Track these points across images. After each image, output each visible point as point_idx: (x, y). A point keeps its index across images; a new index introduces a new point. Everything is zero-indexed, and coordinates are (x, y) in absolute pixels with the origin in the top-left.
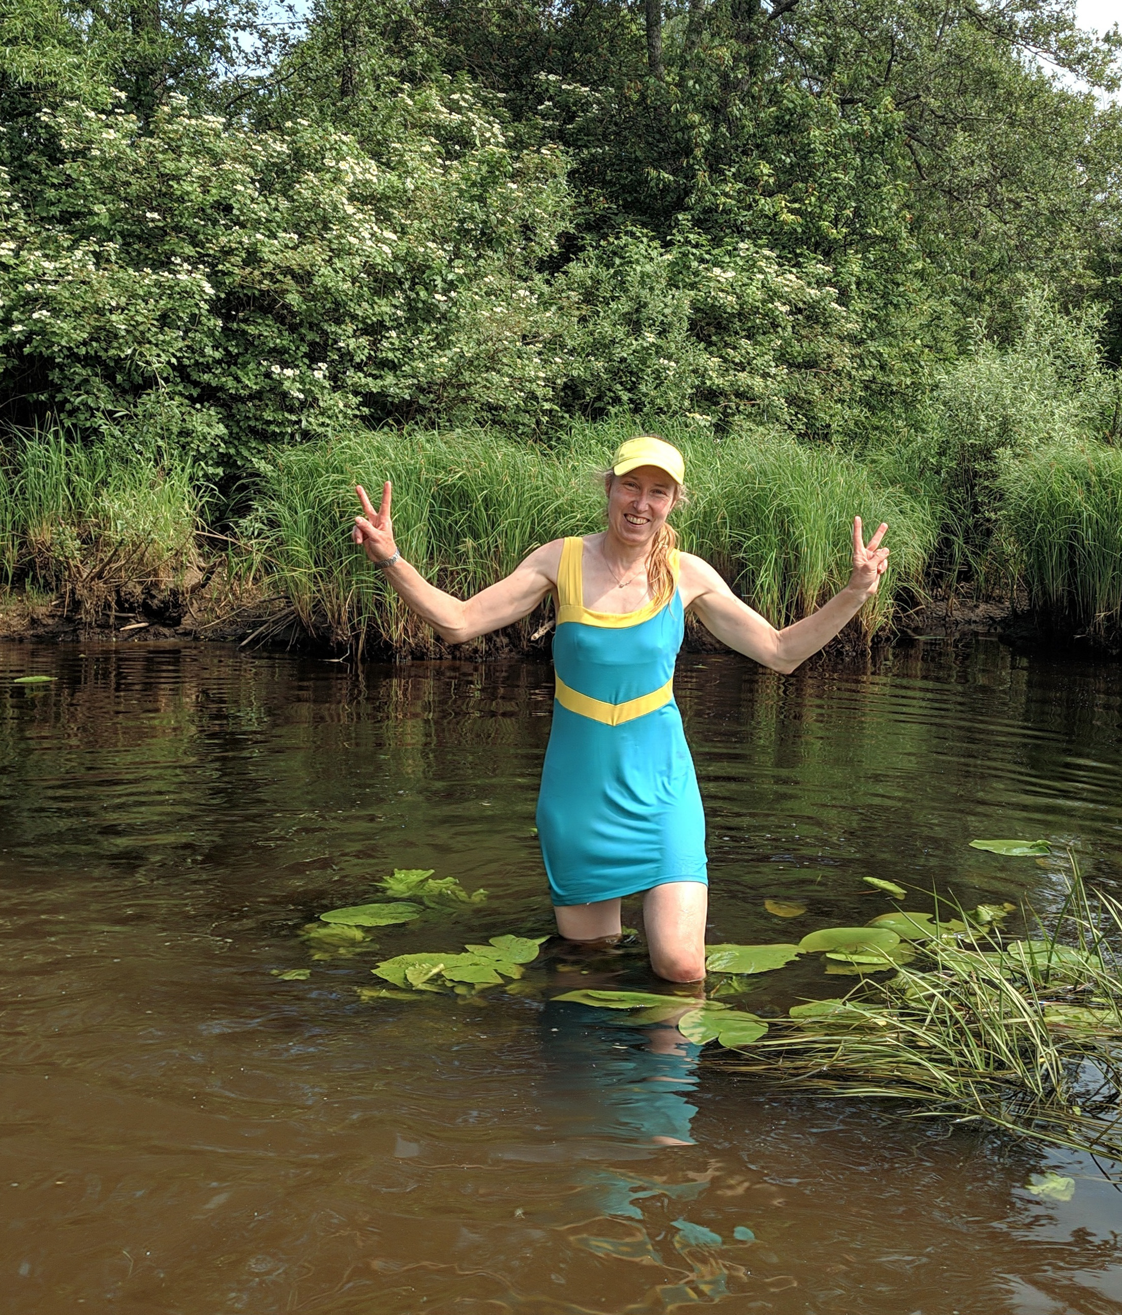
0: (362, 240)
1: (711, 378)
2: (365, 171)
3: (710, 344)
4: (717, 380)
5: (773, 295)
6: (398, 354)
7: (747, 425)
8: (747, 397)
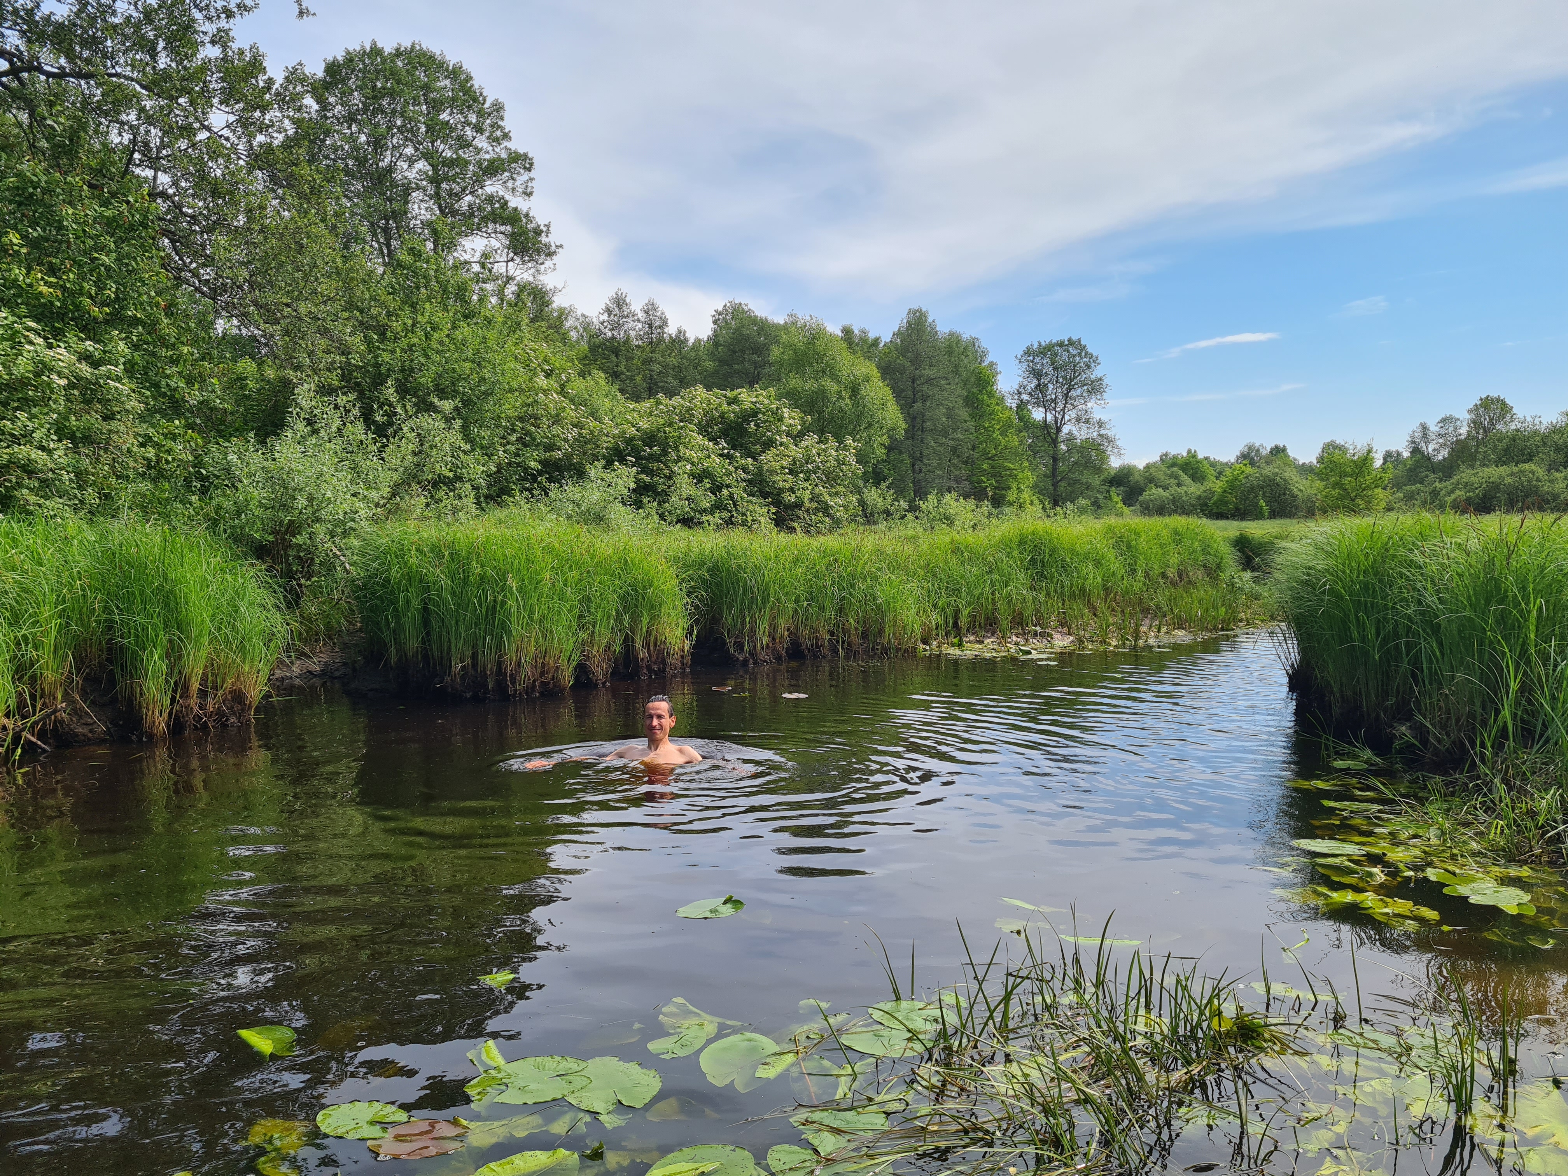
7: (32, 499)
8: (29, 469)
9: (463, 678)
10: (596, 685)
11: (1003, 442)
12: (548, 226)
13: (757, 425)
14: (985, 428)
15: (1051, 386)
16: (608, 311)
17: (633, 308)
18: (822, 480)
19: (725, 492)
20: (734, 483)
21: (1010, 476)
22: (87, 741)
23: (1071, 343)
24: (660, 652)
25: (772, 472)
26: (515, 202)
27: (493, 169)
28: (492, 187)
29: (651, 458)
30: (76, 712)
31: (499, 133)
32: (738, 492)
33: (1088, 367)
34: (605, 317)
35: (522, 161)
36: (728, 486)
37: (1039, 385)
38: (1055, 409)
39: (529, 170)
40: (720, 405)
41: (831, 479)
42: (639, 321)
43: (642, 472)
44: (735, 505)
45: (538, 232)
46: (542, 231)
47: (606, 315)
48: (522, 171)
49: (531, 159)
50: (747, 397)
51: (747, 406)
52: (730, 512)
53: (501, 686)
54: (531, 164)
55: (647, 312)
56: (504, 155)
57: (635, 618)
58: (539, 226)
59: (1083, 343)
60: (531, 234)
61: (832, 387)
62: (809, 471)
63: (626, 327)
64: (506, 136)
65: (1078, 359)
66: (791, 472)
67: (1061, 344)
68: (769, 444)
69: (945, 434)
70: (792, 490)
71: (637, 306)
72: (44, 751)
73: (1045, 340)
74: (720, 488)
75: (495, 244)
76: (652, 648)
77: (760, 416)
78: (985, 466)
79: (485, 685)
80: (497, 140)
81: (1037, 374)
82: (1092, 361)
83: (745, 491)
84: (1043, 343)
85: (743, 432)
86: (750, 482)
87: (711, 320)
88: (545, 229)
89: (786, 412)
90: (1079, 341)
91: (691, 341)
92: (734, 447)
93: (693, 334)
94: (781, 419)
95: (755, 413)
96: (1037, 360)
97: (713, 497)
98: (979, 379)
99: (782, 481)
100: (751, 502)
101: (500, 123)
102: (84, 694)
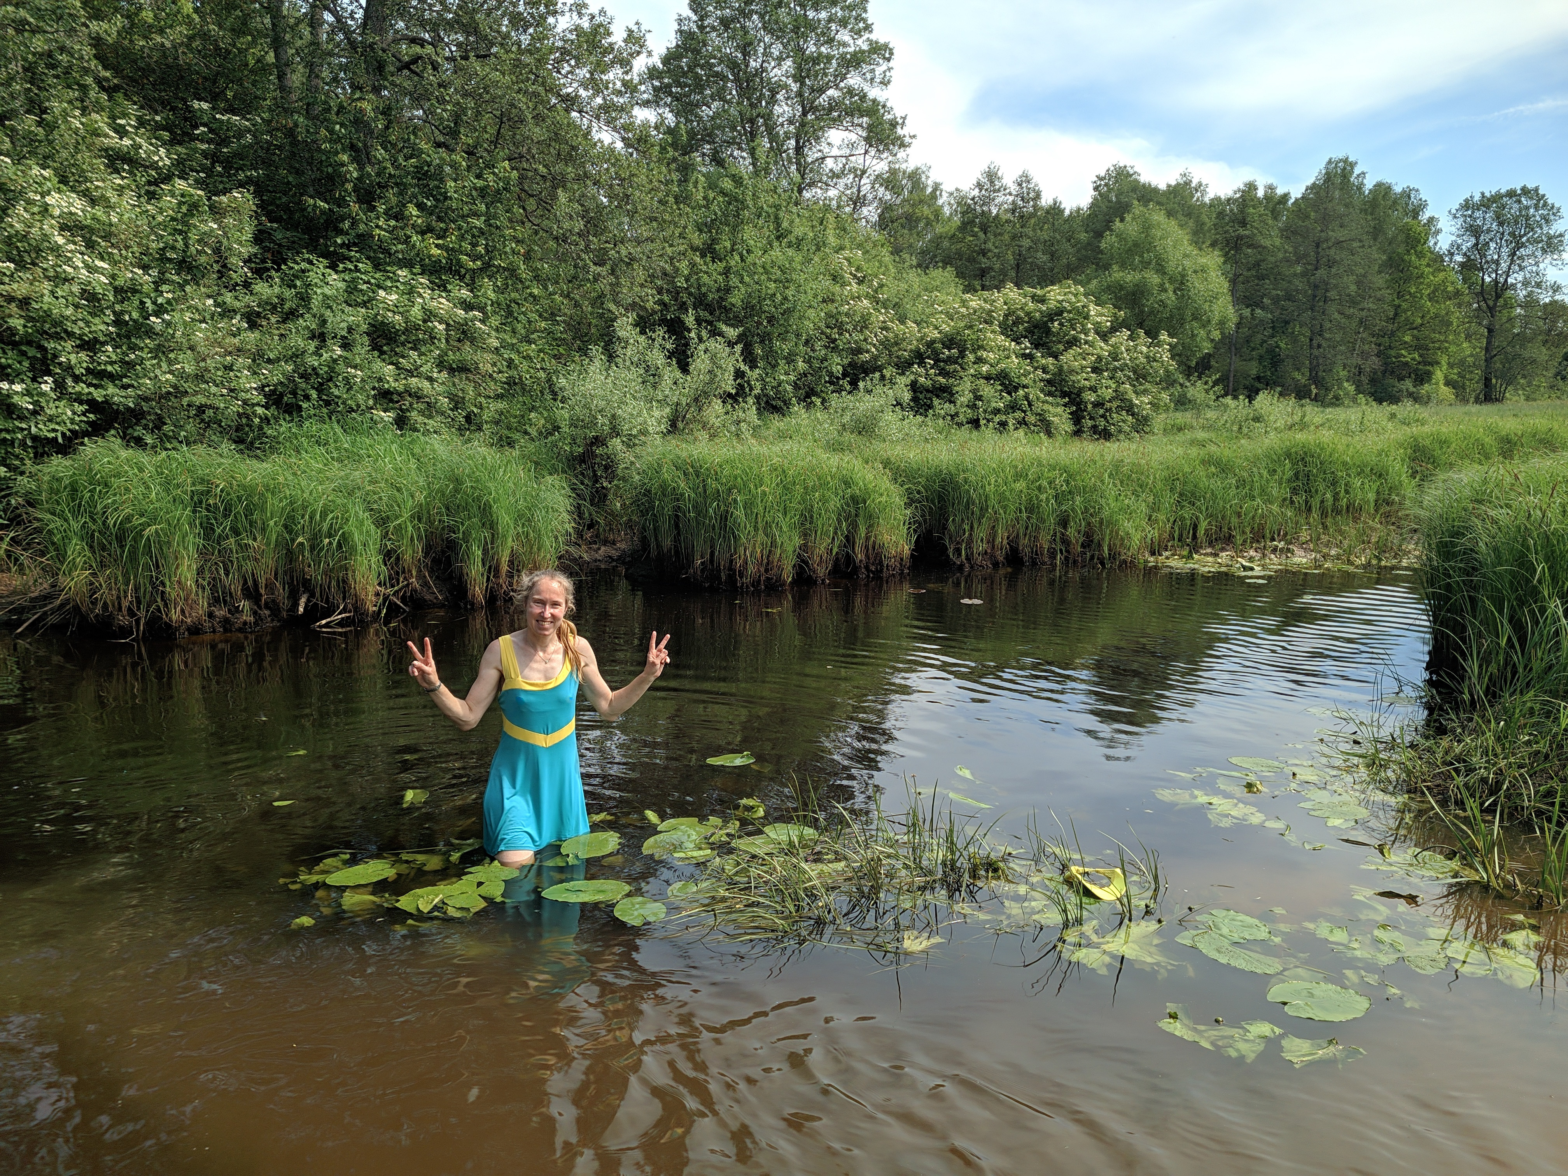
0: (75, 268)
1: (388, 382)
2: (71, 204)
3: (382, 353)
4: (392, 384)
5: (429, 315)
6: (116, 366)
7: (420, 419)
8: (417, 396)
9: (702, 571)
10: (816, 581)
11: (1433, 310)
12: (904, 118)
13: (1061, 324)
14: (1410, 294)
15: (1492, 245)
16: (980, 186)
17: (1004, 181)
18: (1129, 377)
19: (1021, 392)
20: (1031, 384)
21: (1439, 349)
22: (434, 606)
23: (1525, 191)
24: (878, 555)
25: (1072, 371)
26: (874, 93)
27: (855, 61)
28: (854, 80)
29: (950, 360)
30: (425, 584)
31: (861, 25)
32: (1034, 393)
33: (1547, 221)
34: (976, 192)
35: (881, 51)
36: (1025, 387)
37: (1476, 244)
38: (1496, 271)
39: (889, 60)
40: (1026, 304)
41: (1140, 375)
42: (1010, 194)
43: (939, 374)
44: (1030, 405)
45: (894, 124)
46: (897, 123)
47: (977, 190)
48: (881, 61)
49: (891, 50)
50: (1055, 294)
51: (1052, 304)
52: (1024, 412)
53: (731, 579)
54: (891, 54)
55: (1020, 185)
56: (865, 47)
57: (854, 525)
58: (896, 118)
59: (1541, 192)
60: (887, 126)
61: (1154, 279)
62: (1115, 369)
63: (997, 201)
64: (868, 28)
65: (1532, 211)
66: (1095, 370)
67: (1511, 194)
68: (1073, 343)
69: (1353, 303)
70: (1093, 389)
71: (1009, 179)
72: (405, 611)
73: (1490, 190)
74: (1016, 389)
75: (853, 137)
76: (870, 551)
77: (1065, 315)
78: (1407, 338)
79: (720, 578)
80: (859, 33)
81: (1474, 231)
82: (1552, 213)
83: (1042, 391)
84: (1488, 194)
85: (1048, 331)
86: (1049, 382)
87: (1091, 186)
88: (900, 121)
89: (1093, 310)
90: (1536, 189)
91: (1067, 213)
92: (1037, 346)
93: (1068, 206)
94: (1087, 317)
95: (1060, 312)
96: (1477, 214)
97: (1009, 398)
98: (1408, 236)
99: (1082, 379)
100: (1047, 402)
101: (864, 15)
102: (431, 572)
